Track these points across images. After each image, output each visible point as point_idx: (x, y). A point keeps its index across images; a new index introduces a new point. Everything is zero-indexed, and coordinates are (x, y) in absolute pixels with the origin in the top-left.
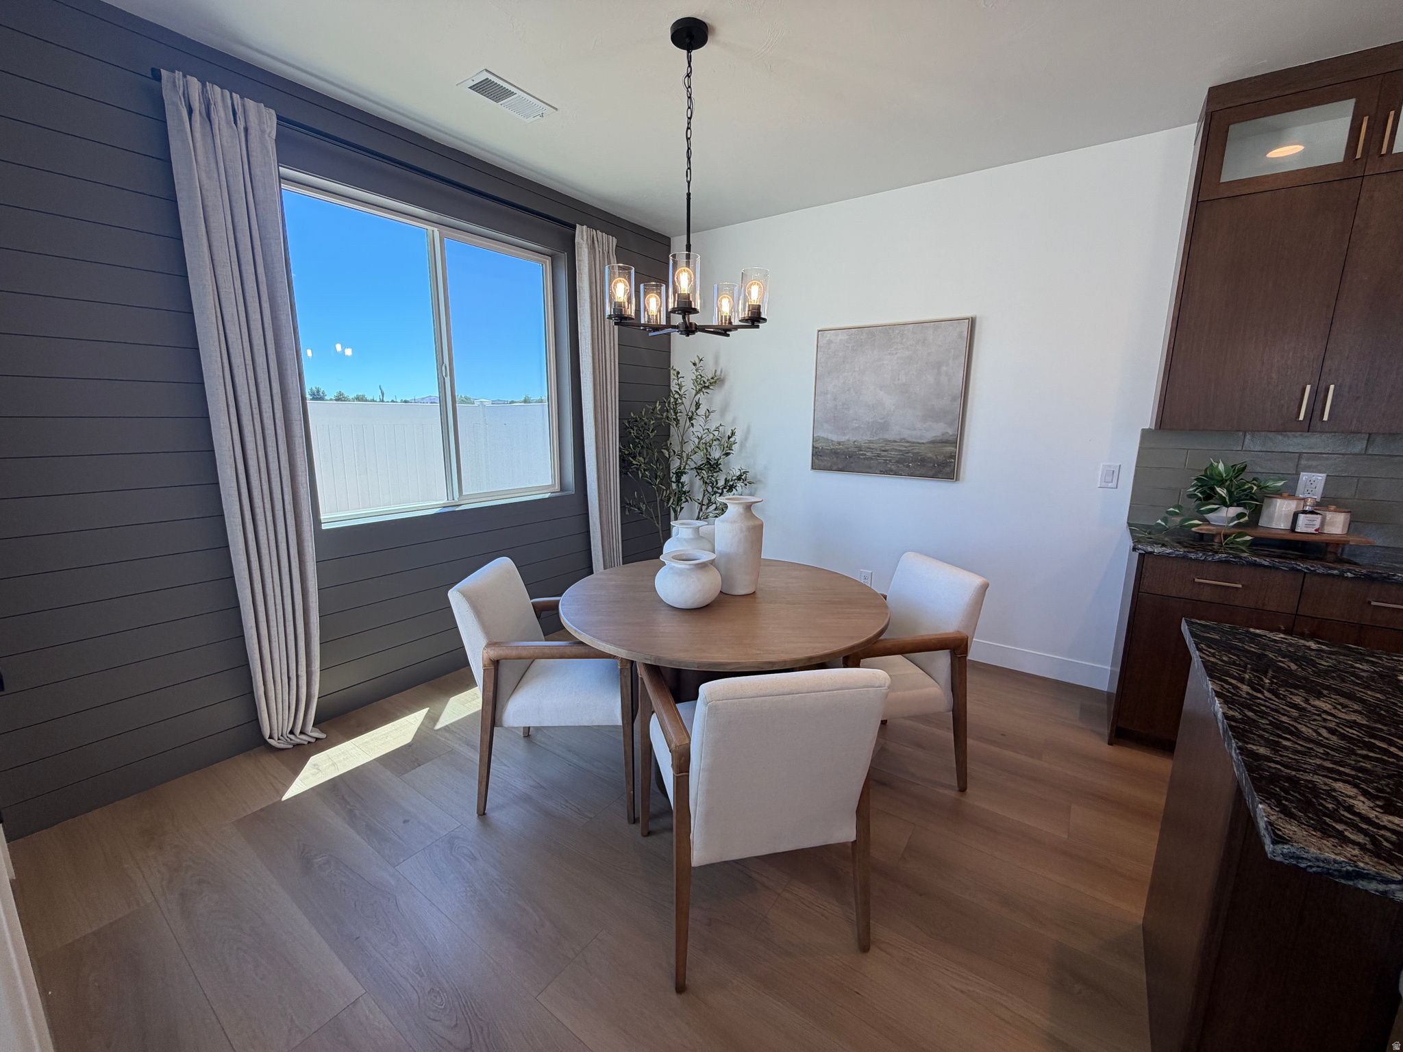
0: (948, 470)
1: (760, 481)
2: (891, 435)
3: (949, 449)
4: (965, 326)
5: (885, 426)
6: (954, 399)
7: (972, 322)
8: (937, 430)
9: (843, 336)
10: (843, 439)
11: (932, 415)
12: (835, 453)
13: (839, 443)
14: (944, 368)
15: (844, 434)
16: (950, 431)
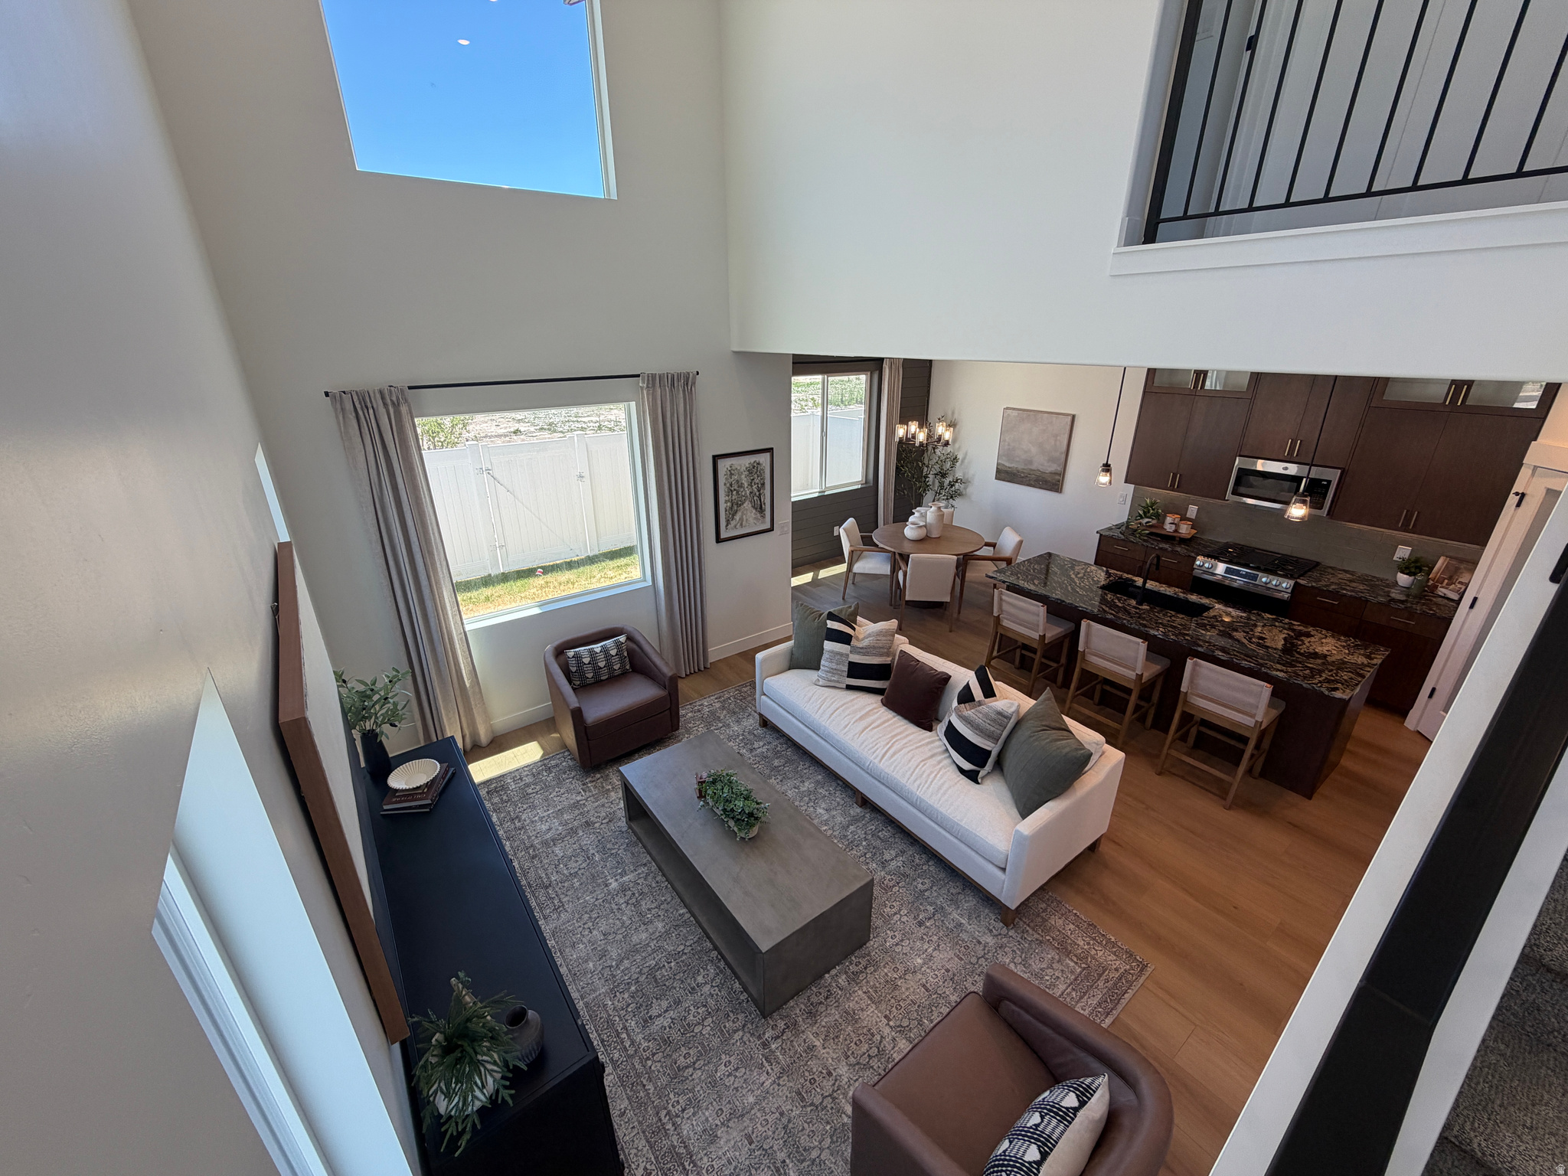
0: (1057, 487)
1: (970, 482)
2: (1033, 467)
3: (1057, 477)
4: (1070, 418)
5: (1031, 462)
6: (1062, 453)
7: (1074, 417)
8: (1053, 467)
9: (1015, 413)
10: (1010, 466)
11: (1052, 460)
12: (1007, 472)
13: (1009, 468)
14: (1058, 438)
15: (1012, 463)
16: (1059, 469)
